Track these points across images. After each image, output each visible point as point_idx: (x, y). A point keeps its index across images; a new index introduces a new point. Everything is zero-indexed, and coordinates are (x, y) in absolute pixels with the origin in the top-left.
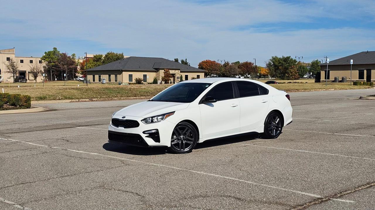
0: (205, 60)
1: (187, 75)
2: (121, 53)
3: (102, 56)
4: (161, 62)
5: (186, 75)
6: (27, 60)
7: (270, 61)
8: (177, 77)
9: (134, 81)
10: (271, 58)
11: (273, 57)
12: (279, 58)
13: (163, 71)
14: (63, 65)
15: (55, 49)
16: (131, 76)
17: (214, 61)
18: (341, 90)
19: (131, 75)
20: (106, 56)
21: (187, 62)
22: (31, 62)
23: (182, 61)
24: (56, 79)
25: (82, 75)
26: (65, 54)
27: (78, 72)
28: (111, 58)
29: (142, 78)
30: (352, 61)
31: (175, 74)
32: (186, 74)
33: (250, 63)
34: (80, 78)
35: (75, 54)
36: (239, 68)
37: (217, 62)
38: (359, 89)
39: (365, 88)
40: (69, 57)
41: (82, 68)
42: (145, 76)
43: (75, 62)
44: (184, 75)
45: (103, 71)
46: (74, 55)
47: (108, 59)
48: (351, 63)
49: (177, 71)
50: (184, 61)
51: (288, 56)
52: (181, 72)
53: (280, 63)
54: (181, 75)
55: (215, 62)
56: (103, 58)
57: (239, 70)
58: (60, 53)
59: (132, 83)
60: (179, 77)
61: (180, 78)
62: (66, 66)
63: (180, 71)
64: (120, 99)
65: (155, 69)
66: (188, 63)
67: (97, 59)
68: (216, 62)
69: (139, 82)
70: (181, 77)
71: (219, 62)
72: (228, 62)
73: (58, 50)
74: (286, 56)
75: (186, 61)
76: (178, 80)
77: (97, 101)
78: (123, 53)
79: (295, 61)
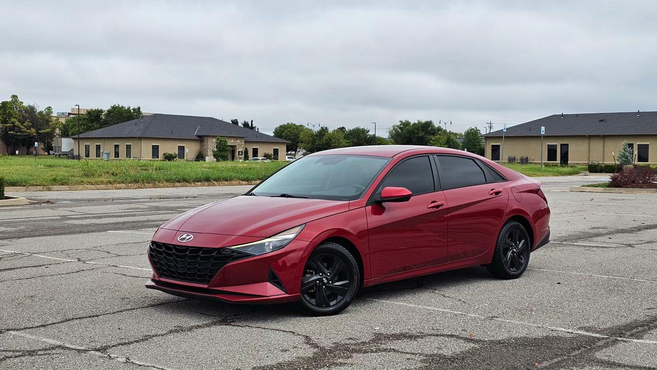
2: (136, 107)
3: (101, 111)
4: (210, 125)
5: (254, 149)
8: (239, 152)
9: (161, 157)
11: (400, 122)
13: (214, 140)
15: (14, 97)
16: (155, 150)
19: (157, 147)
20: (109, 112)
21: (254, 126)
23: (246, 125)
24: (17, 152)
26: (32, 108)
28: (119, 115)
29: (176, 151)
30: (543, 128)
31: (236, 146)
32: (255, 146)
36: (345, 137)
37: (306, 126)
40: (41, 113)
41: (65, 133)
42: (181, 149)
43: (50, 122)
44: (250, 147)
45: (104, 138)
46: (49, 108)
47: (113, 118)
49: (238, 141)
50: (248, 124)
52: (246, 142)
54: (246, 149)
55: (303, 126)
56: (103, 116)
58: (24, 105)
60: (242, 152)
61: (243, 154)
63: (243, 141)
65: (200, 136)
67: (93, 117)
70: (246, 152)
71: (310, 127)
72: (326, 128)
73: (20, 99)
75: (252, 125)
76: (241, 156)
78: (139, 107)
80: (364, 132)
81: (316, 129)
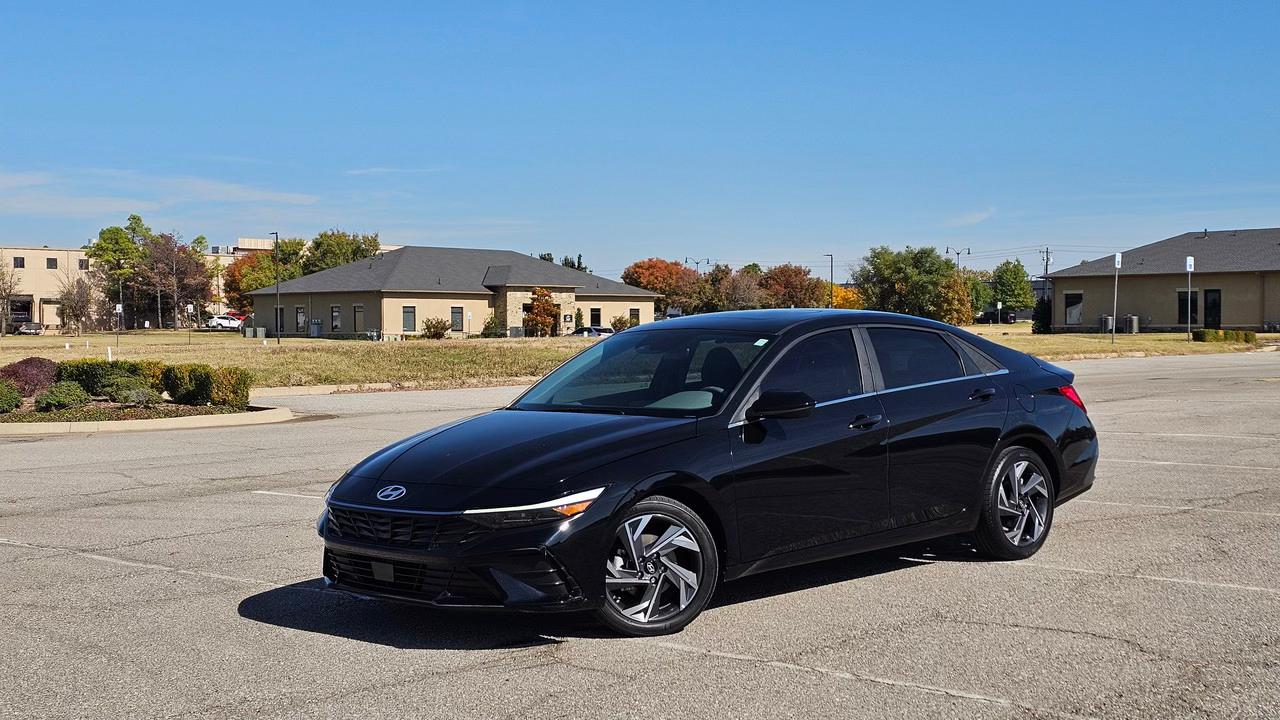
0: (646, 260)
1: (599, 310)
2: (370, 234)
3: (300, 244)
4: (509, 267)
5: (592, 310)
6: (36, 260)
7: (866, 264)
8: (565, 316)
9: (420, 329)
10: (869, 254)
11: (873, 250)
12: (895, 252)
14: (165, 275)
15: (135, 219)
16: (410, 312)
17: (676, 264)
18: (1163, 355)
19: (412, 310)
20: (317, 245)
21: (583, 265)
22: (52, 263)
23: (568, 263)
24: (147, 324)
25: (228, 310)
26: (168, 239)
27: (214, 299)
28: (337, 250)
29: (447, 317)
30: (1190, 260)
31: (559, 305)
32: (596, 305)
33: (798, 272)
34: (220, 321)
35: (204, 238)
36: (761, 285)
37: (684, 264)
38: (1220, 352)
39: (1238, 350)
40: (183, 249)
41: (231, 286)
42: (458, 312)
43: (203, 265)
44: (586, 307)
45: (312, 293)
46: (199, 241)
47: (324, 254)
48: (1188, 270)
49: (564, 295)
50: (572, 262)
51: (927, 246)
52: (578, 298)
53: (899, 270)
54: (579, 310)
56: (304, 252)
57: (763, 293)
58: (153, 233)
59: (414, 336)
60: (571, 316)
61: (574, 320)
62: (173, 280)
63: (573, 295)
64: (489, 384)
65: (489, 288)
66: (585, 268)
67: (283, 254)
68: (681, 266)
69: (436, 331)
70: (579, 316)
71: (691, 266)
72: (727, 267)
73: (146, 223)
74: (916, 247)
75: (579, 263)
76: (569, 325)
77: (416, 388)
78: (377, 236)
79: (949, 264)
80: (800, 273)
81: (705, 270)
